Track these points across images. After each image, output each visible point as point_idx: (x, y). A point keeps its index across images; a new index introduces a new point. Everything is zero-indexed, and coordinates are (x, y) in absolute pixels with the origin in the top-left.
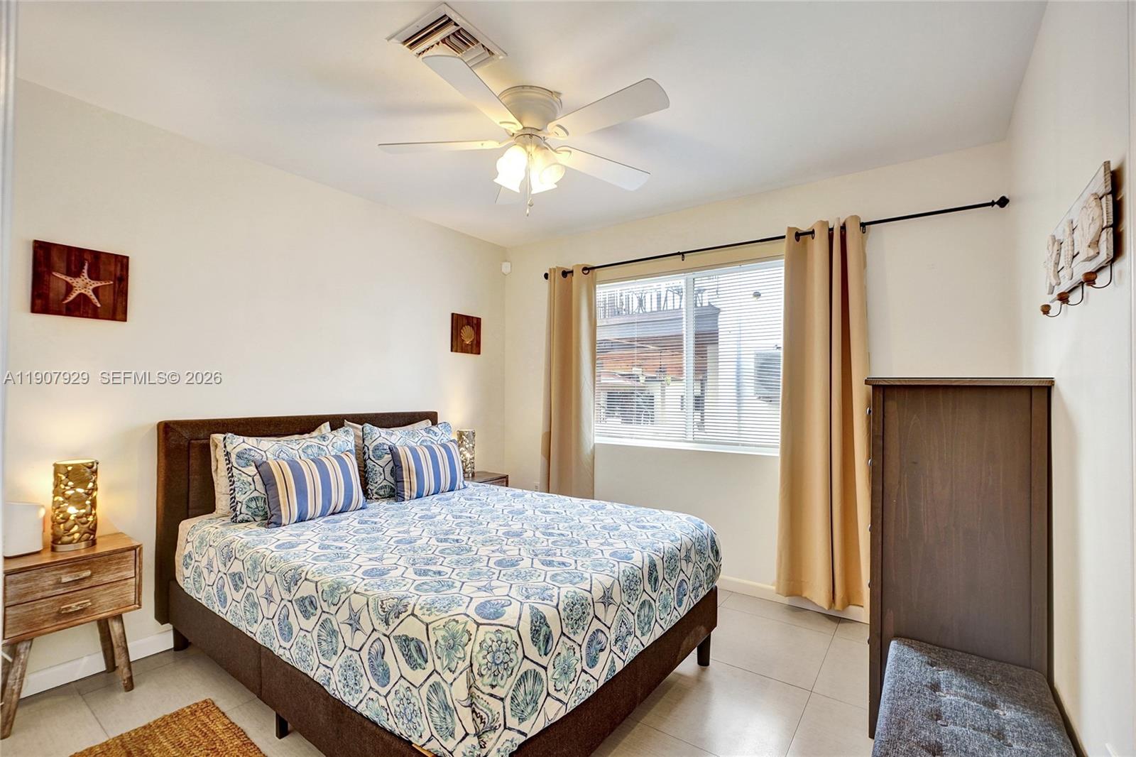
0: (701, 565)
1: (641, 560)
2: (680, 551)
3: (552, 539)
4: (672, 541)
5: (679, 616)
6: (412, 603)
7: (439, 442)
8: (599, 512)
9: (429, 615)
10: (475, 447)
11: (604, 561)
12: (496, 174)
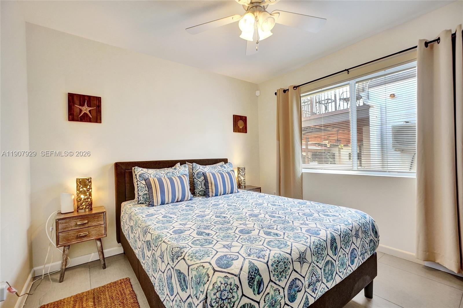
0: (366, 240)
1: (326, 235)
2: (351, 231)
3: (273, 219)
4: (346, 225)
5: (352, 270)
6: (186, 251)
7: (226, 171)
8: (302, 206)
9: (191, 260)
10: (245, 174)
11: (302, 235)
12: (240, 32)
